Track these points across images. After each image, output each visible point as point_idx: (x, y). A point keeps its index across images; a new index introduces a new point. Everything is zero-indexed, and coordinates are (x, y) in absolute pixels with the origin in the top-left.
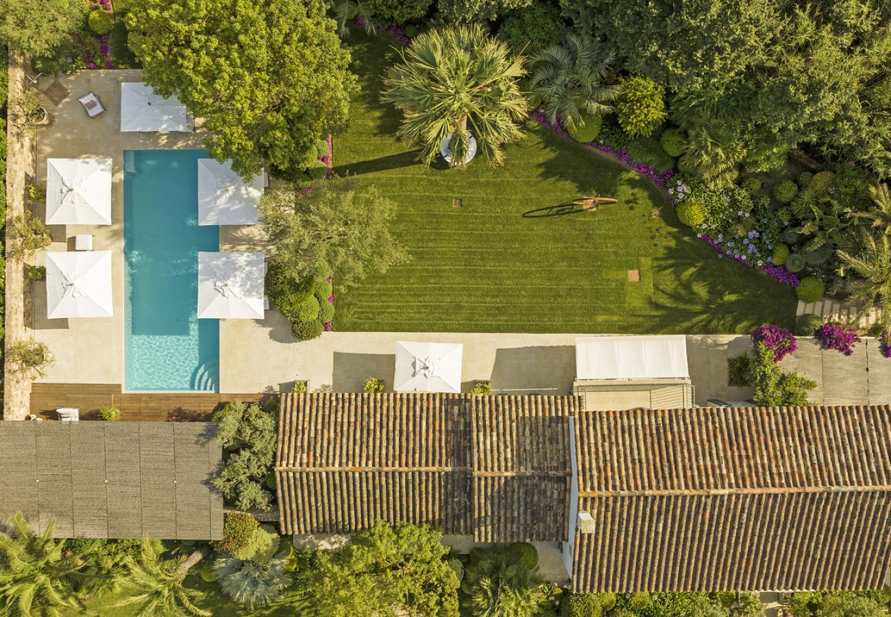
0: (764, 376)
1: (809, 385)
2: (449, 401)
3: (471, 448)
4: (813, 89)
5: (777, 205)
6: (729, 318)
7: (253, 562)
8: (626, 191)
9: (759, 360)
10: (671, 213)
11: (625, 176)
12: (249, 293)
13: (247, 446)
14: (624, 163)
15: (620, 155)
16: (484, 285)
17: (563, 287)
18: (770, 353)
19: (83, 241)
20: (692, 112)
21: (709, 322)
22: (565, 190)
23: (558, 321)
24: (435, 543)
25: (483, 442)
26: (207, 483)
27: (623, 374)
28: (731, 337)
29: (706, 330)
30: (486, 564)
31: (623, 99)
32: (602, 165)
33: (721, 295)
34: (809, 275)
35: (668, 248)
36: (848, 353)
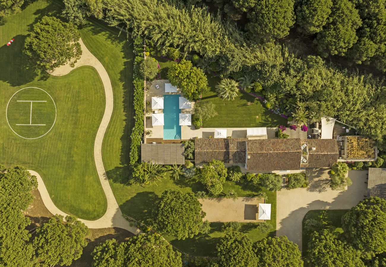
0: (280, 134)
1: (288, 136)
2: (224, 139)
3: (229, 147)
4: (285, 86)
5: (284, 104)
6: (275, 125)
7: (189, 169)
8: (256, 101)
9: (279, 132)
10: (264, 105)
11: (256, 99)
12: (189, 121)
13: (190, 147)
14: (255, 96)
15: (255, 95)
16: (230, 119)
17: (244, 119)
18: (281, 130)
19: (156, 112)
20: (267, 88)
21: (271, 125)
22: (245, 101)
23: (244, 125)
24: (222, 165)
25: (231, 146)
26: (182, 154)
27: (254, 134)
28: (276, 128)
29: (271, 127)
30: (231, 169)
31: (255, 86)
32: (251, 97)
33: (274, 120)
34: (289, 116)
35: (264, 112)
36: (295, 130)
